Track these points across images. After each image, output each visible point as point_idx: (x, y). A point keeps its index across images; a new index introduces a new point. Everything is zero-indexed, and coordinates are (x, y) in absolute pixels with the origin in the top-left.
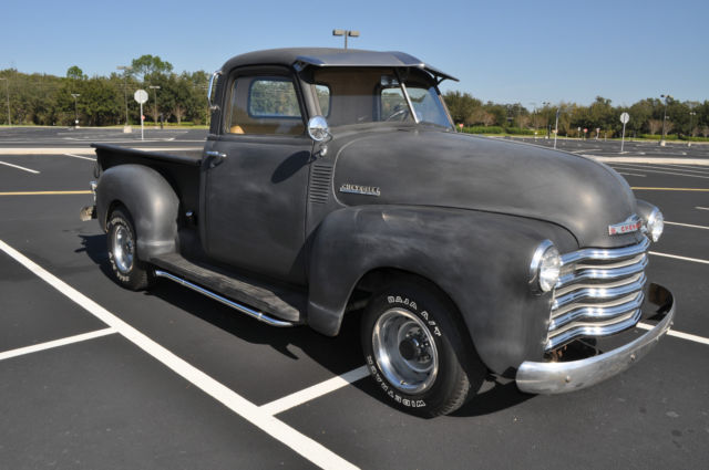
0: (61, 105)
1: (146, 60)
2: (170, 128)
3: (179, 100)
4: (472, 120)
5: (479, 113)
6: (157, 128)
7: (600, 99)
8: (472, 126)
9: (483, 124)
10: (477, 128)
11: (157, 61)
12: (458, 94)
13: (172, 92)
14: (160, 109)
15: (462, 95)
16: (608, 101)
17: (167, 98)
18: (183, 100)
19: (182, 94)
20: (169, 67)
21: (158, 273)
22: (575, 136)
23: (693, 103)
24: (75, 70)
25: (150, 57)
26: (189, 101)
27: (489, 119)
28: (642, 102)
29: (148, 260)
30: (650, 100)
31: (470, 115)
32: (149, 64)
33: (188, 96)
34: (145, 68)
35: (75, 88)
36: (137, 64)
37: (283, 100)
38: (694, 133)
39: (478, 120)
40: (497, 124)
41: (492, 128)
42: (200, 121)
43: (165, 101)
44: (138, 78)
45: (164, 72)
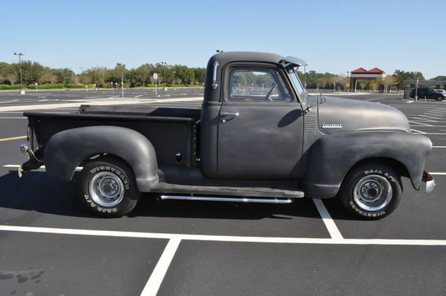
4: (42, 79)
5: (46, 75)
7: (119, 65)
8: (43, 83)
9: (50, 82)
10: (47, 85)
12: (29, 62)
15: (33, 63)
16: (124, 66)
21: (163, 197)
22: (108, 87)
23: (170, 66)
27: (54, 79)
28: (143, 66)
29: (148, 190)
30: (147, 65)
31: (40, 77)
38: (174, 82)
39: (47, 80)
40: (60, 82)
41: (57, 85)
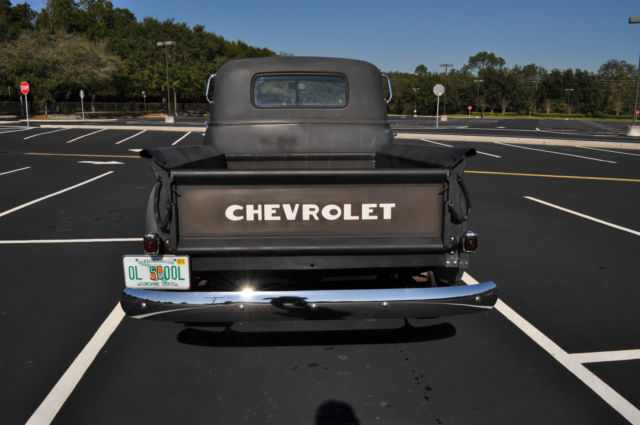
0: (404, 98)
1: (482, 57)
2: (495, 117)
3: (505, 92)
6: (477, 117)
11: (492, 58)
13: (500, 85)
14: (488, 101)
17: (494, 89)
18: (509, 92)
19: (509, 87)
20: (502, 62)
24: (422, 68)
25: (485, 53)
26: (515, 92)
32: (483, 61)
33: (514, 88)
34: (480, 64)
35: (418, 83)
36: (474, 61)
37: (614, 90)
42: (525, 111)
43: (493, 93)
44: (473, 73)
45: (497, 67)
